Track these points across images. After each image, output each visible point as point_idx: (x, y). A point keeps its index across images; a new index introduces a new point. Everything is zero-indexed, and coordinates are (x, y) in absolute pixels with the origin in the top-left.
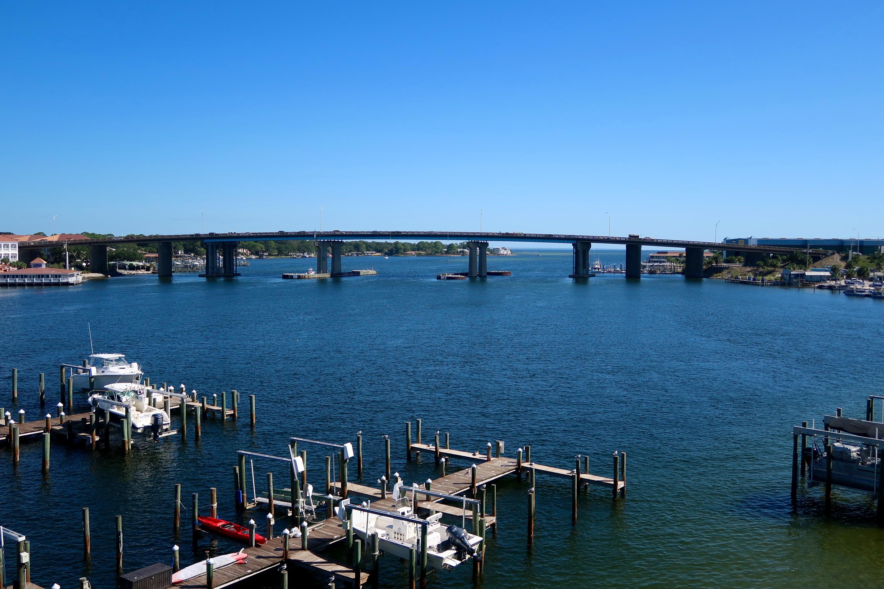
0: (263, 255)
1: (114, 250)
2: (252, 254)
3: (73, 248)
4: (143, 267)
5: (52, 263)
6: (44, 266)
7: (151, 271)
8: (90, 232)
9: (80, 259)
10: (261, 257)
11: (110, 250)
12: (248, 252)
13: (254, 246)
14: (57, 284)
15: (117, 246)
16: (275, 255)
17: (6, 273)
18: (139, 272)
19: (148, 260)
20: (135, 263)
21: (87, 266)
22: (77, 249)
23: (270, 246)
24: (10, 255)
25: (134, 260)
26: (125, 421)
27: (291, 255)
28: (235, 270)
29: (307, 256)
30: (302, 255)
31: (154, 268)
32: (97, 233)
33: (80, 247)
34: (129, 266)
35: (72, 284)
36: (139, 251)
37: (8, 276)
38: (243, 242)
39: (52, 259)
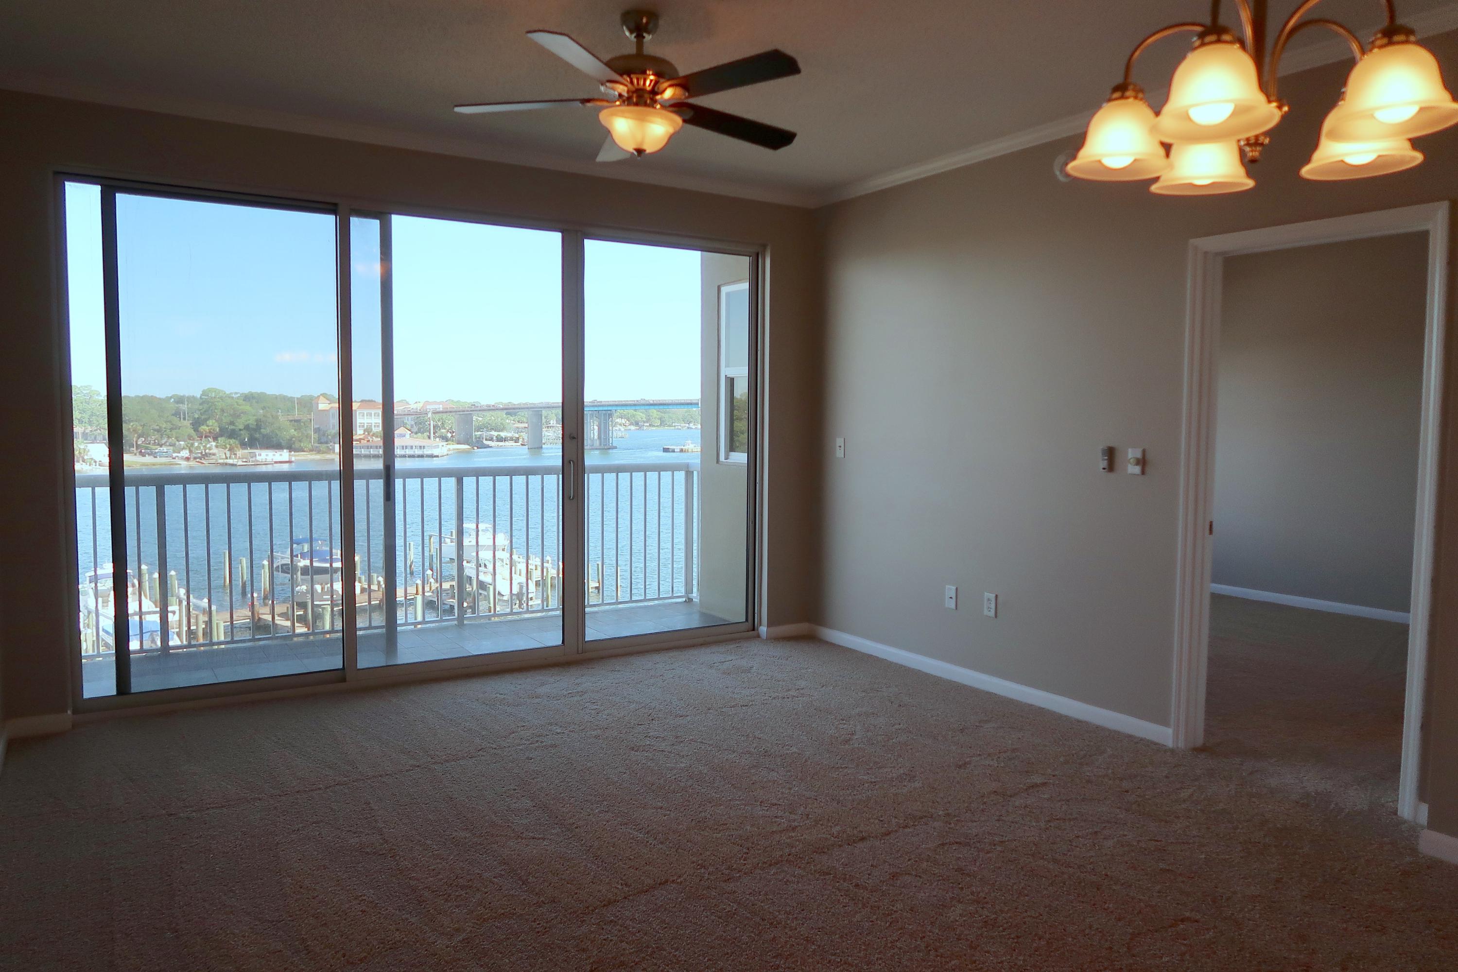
0: (644, 425)
1: (480, 419)
2: (631, 424)
3: (437, 417)
4: (511, 439)
5: (416, 433)
6: (408, 436)
7: (520, 442)
8: (455, 400)
9: (445, 429)
10: (640, 428)
11: (477, 419)
12: (627, 422)
13: (634, 416)
14: (422, 456)
15: (483, 415)
16: (657, 426)
17: (369, 444)
18: (507, 443)
19: (518, 430)
20: (503, 434)
21: (452, 436)
22: (442, 419)
23: (652, 416)
24: (373, 424)
25: (502, 430)
26: (491, 588)
27: (675, 426)
28: (611, 442)
29: (694, 427)
30: (687, 425)
31: (523, 439)
32: (463, 400)
33: (444, 416)
34: (496, 437)
35: (437, 456)
36: (507, 421)
37: (371, 447)
38: (620, 411)
39: (415, 429)
